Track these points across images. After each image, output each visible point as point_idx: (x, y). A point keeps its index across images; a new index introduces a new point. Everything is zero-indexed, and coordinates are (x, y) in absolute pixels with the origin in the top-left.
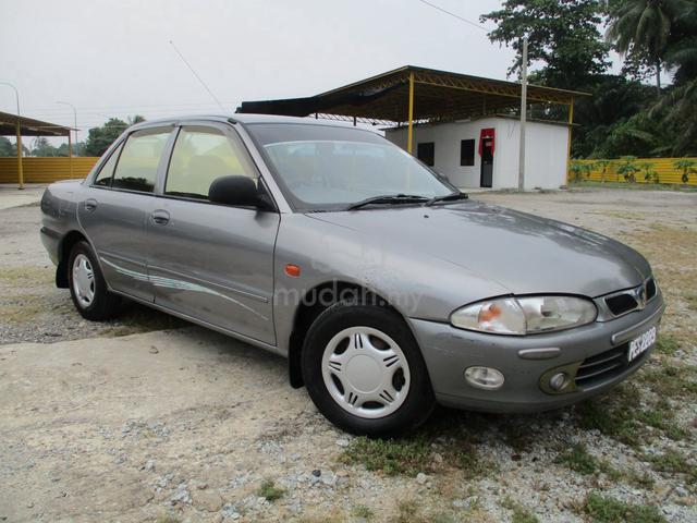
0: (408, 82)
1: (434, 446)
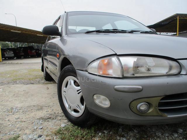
0: (177, 19)
1: (100, 134)
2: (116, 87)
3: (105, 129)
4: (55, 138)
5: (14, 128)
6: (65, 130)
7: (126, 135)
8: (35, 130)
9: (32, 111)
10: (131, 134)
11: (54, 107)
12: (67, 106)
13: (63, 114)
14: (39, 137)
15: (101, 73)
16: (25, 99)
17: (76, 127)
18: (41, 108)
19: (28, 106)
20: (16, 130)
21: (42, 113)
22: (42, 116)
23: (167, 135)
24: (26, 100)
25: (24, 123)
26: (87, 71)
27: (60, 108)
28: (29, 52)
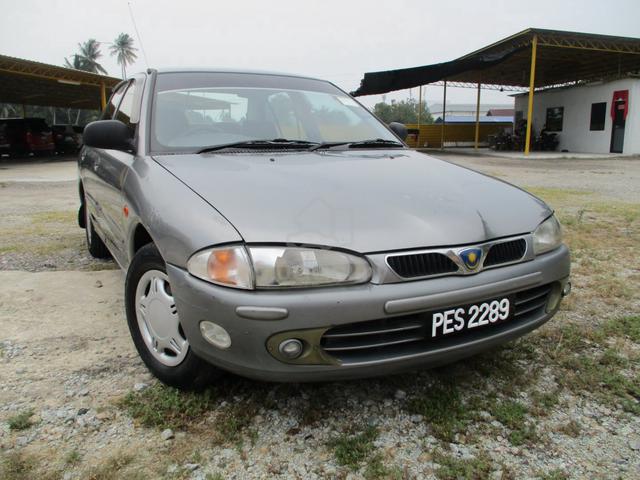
0: (531, 45)
1: (224, 404)
2: (239, 309)
3: (237, 393)
4: (118, 414)
5: (17, 395)
6: (143, 396)
7: (280, 406)
8: (69, 399)
9: (58, 352)
10: (294, 402)
11: (117, 339)
12: (148, 339)
13: (140, 360)
14: (79, 414)
15: (212, 277)
16: (34, 319)
17: (171, 389)
18: (82, 344)
19: (45, 339)
20: (21, 399)
21: (85, 355)
22: (86, 365)
23: (368, 403)
24: (38, 320)
25: (39, 382)
26: (186, 270)
27: (132, 345)
28: (29, 140)
